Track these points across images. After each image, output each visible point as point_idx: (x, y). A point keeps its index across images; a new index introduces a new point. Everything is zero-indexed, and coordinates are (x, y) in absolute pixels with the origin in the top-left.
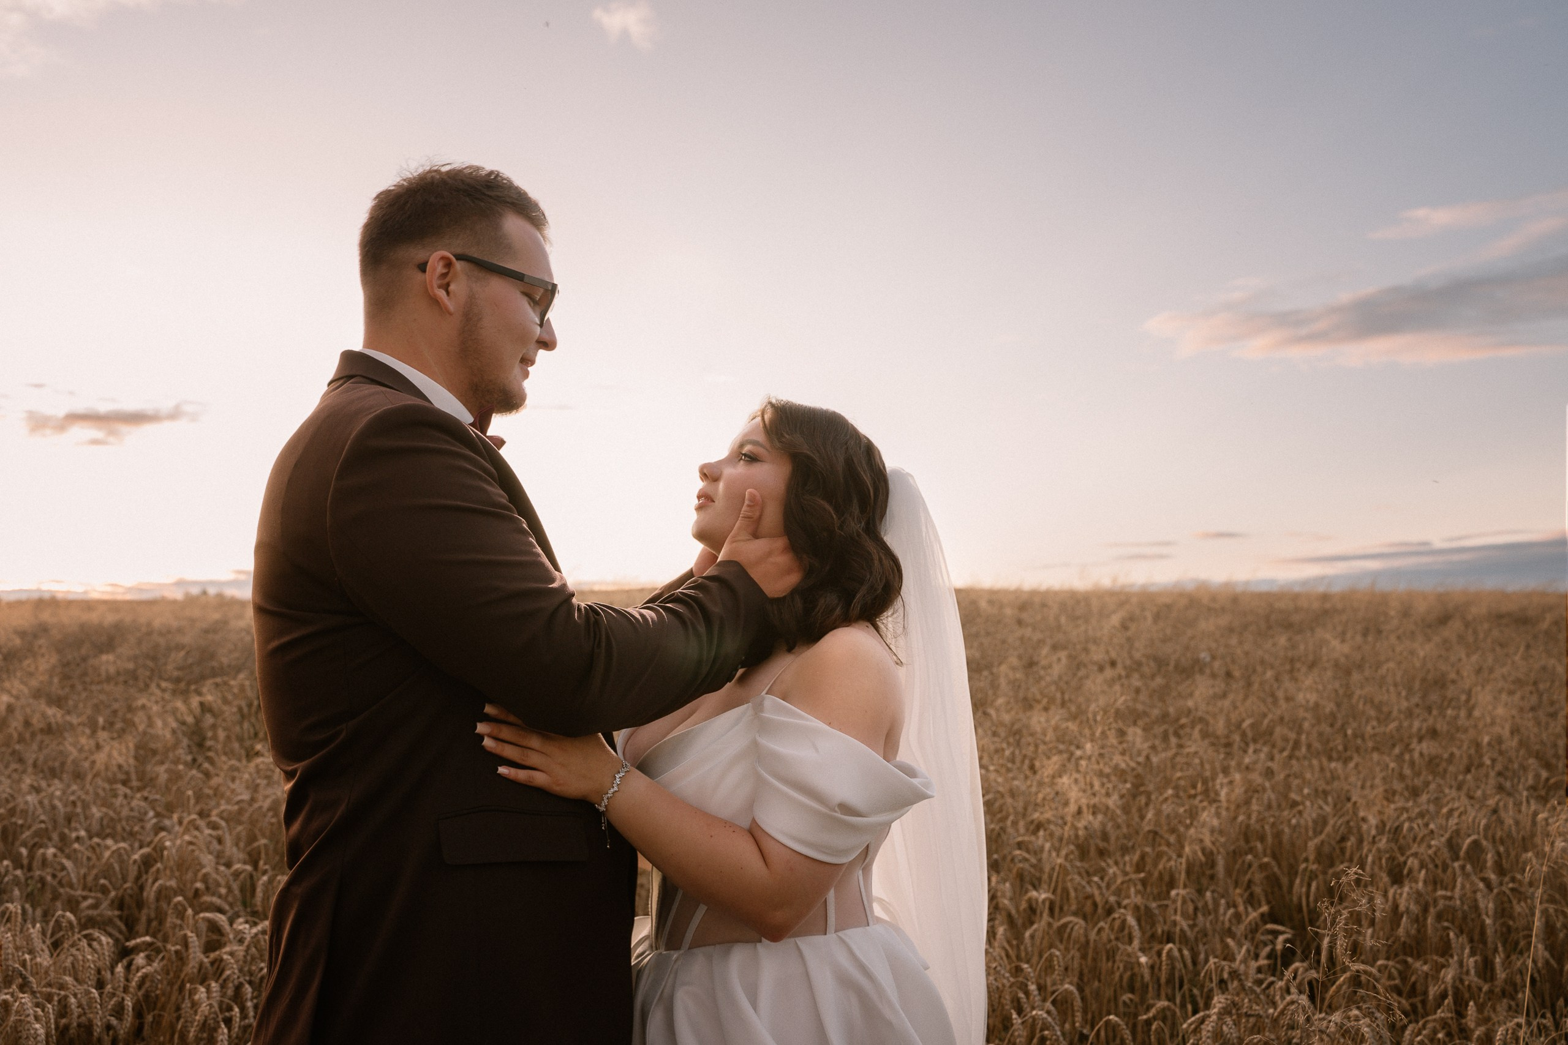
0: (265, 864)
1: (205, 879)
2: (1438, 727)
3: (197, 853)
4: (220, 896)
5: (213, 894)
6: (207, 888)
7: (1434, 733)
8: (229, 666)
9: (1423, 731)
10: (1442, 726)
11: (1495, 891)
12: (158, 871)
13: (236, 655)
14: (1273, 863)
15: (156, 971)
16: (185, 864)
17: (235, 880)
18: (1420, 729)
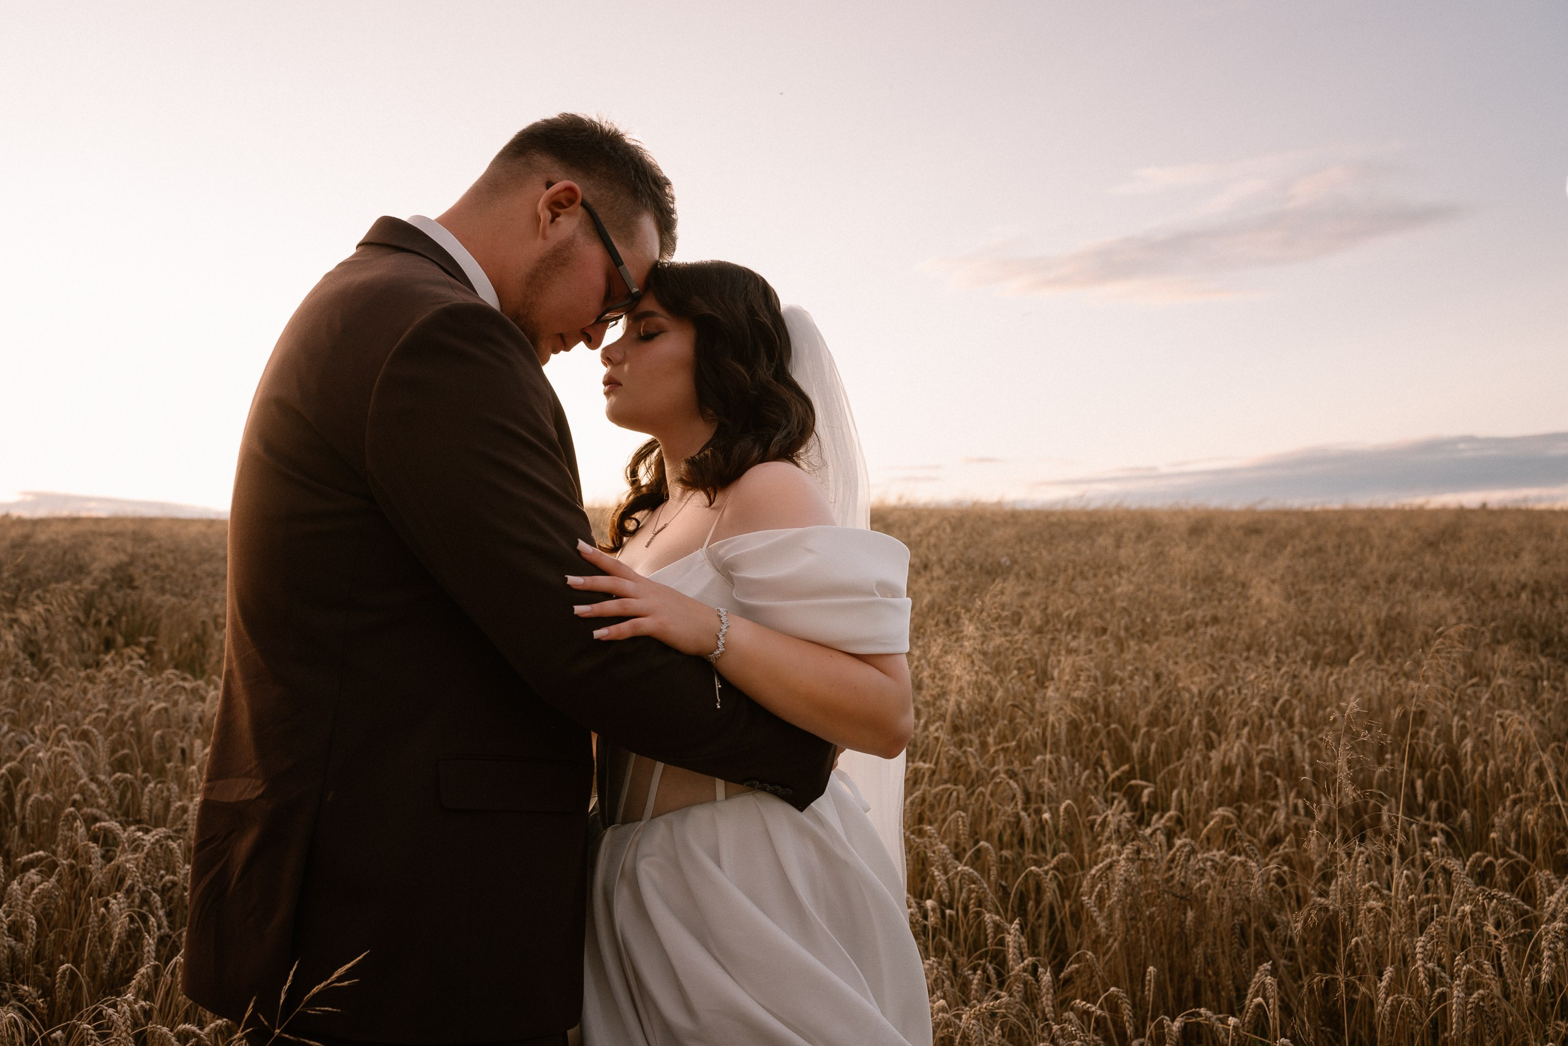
0: (144, 771)
1: (82, 790)
2: (1219, 615)
3: (71, 764)
4: (99, 807)
5: (92, 806)
6: (85, 799)
7: (1215, 620)
8: (45, 578)
9: (1207, 619)
10: (1221, 613)
11: (1308, 742)
12: (28, 784)
13: (49, 566)
14: (1120, 728)
15: (53, 887)
16: (58, 776)
17: (116, 789)
18: (1204, 617)
